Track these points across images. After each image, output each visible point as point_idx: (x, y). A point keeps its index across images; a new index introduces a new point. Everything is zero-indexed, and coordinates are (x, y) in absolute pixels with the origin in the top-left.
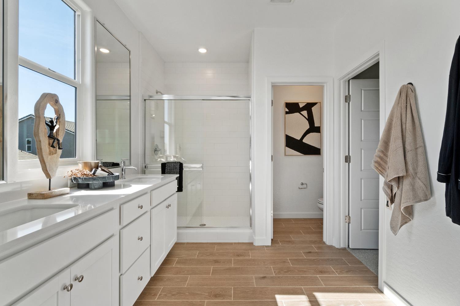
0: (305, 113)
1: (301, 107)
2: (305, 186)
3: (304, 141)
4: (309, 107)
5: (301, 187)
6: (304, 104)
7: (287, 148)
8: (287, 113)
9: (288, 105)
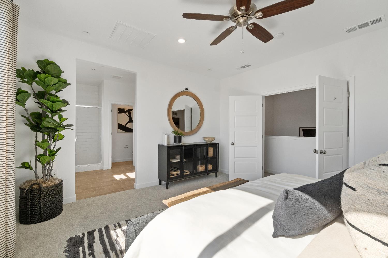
0: (127, 113)
1: (125, 111)
2: (127, 146)
3: (127, 126)
4: (129, 111)
5: (125, 147)
6: (127, 110)
7: (119, 129)
8: (118, 113)
9: (119, 109)
